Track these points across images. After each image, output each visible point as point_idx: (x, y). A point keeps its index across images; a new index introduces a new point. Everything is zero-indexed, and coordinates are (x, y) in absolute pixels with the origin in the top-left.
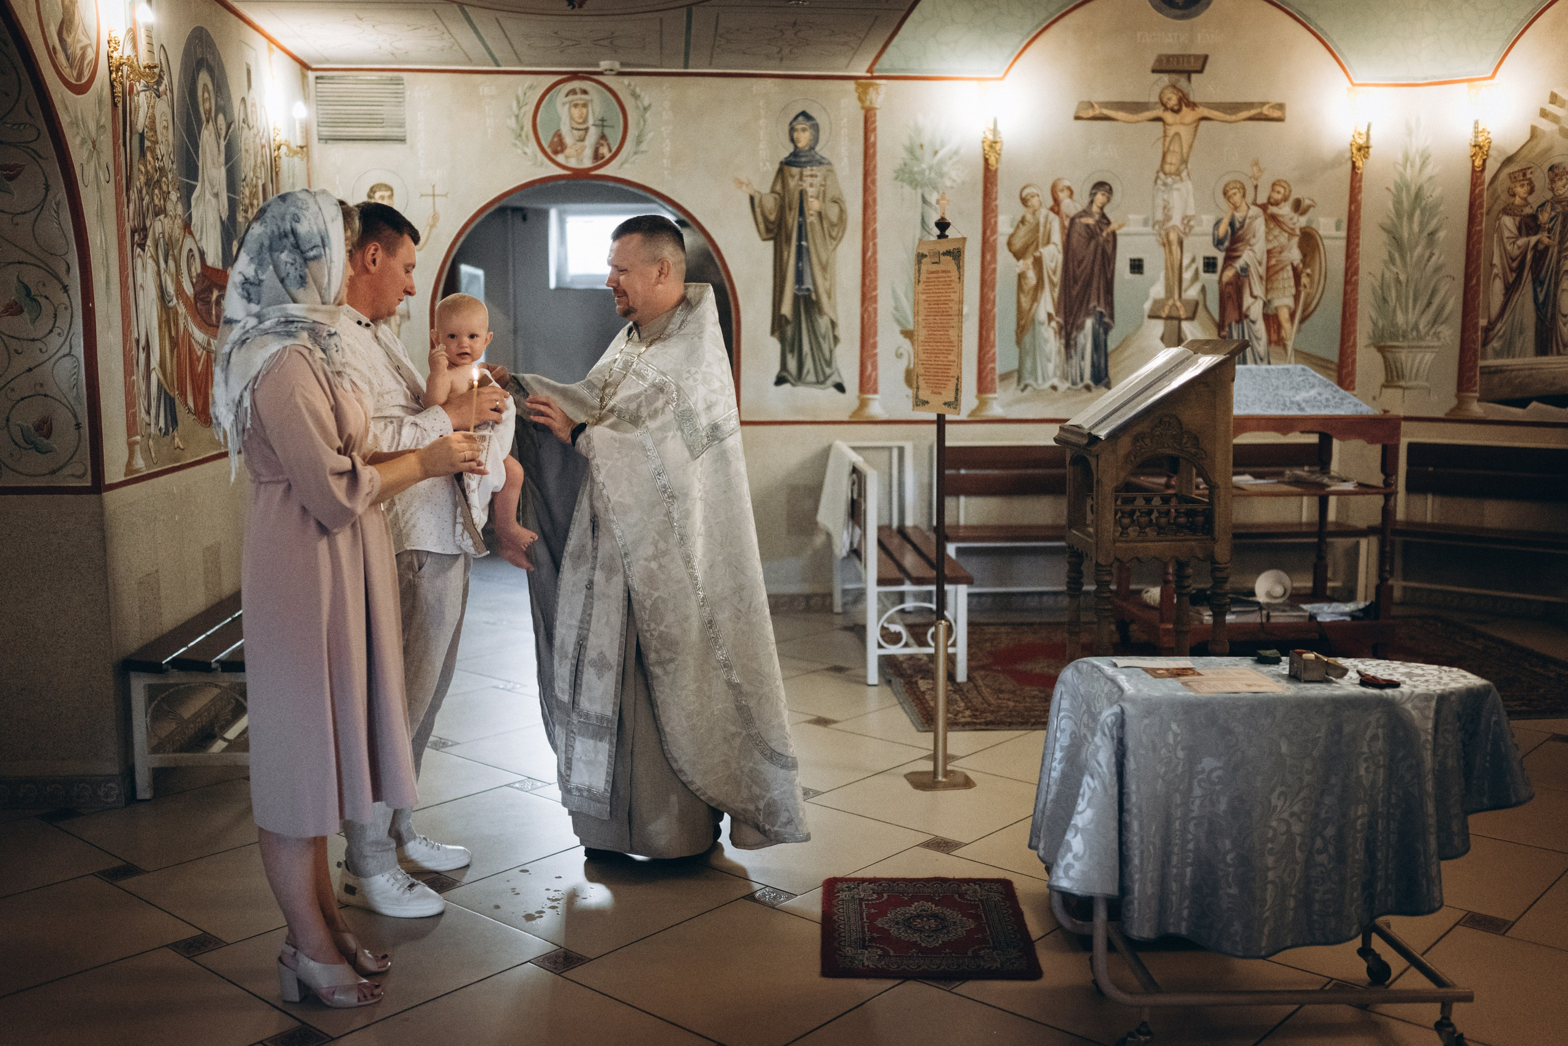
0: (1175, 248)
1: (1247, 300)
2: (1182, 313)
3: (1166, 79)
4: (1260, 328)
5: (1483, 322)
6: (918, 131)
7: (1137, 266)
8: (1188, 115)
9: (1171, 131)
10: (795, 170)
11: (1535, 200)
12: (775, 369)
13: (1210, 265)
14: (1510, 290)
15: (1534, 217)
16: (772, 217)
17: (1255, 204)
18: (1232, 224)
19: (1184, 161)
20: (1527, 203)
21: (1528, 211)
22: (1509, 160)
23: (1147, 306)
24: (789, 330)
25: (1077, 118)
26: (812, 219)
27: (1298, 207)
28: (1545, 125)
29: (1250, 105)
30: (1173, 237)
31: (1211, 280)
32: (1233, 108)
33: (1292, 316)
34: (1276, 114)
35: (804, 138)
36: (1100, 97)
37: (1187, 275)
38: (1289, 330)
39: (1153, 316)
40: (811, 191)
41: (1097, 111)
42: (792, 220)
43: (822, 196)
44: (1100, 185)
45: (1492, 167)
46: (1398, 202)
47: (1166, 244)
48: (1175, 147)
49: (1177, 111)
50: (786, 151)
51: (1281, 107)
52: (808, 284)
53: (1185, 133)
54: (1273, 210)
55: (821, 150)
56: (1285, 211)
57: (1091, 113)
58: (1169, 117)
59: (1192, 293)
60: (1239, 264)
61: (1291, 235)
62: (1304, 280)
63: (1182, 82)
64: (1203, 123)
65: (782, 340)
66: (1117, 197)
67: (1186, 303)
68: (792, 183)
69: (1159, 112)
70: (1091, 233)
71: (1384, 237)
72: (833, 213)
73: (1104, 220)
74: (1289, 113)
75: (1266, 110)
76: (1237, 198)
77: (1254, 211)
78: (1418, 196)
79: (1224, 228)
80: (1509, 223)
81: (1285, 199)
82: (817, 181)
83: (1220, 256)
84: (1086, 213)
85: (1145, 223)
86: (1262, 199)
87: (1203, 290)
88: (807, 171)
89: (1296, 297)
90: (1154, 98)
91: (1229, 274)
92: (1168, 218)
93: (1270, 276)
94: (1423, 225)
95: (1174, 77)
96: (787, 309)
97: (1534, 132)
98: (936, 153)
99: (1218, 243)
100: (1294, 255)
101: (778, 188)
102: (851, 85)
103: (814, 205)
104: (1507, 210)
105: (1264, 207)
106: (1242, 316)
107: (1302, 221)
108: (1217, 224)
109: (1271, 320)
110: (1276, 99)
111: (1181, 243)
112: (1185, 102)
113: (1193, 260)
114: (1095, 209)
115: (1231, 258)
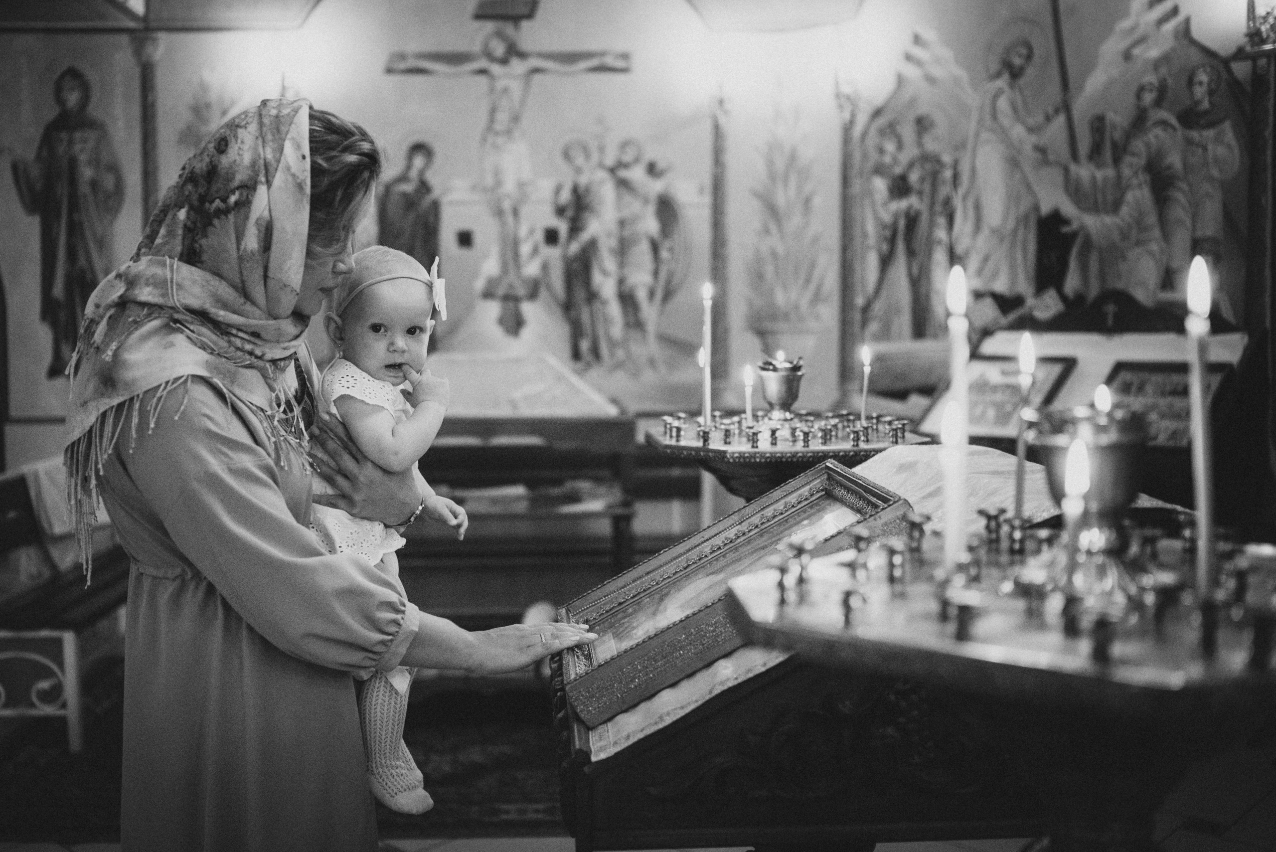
0: (510, 219)
1: (597, 278)
2: (521, 291)
3: (489, 26)
4: (614, 310)
5: (860, 301)
6: (204, 88)
7: (465, 239)
8: (518, 67)
9: (500, 84)
10: (64, 135)
11: (905, 158)
12: (47, 358)
13: (551, 237)
14: (886, 262)
15: (903, 178)
16: (39, 186)
17: (601, 165)
18: (575, 190)
19: (516, 119)
20: (895, 160)
21: (898, 170)
22: (877, 113)
23: (480, 285)
24: (62, 315)
25: (389, 71)
26: (84, 189)
27: (652, 170)
28: (912, 72)
29: (588, 55)
30: (507, 205)
31: (554, 254)
32: (570, 58)
33: (652, 294)
34: (620, 64)
35: (73, 98)
36: (413, 46)
37: (525, 249)
38: (649, 312)
39: (488, 295)
40: (83, 158)
41: (411, 63)
42: (62, 191)
43: (95, 162)
44: (419, 148)
45: (862, 120)
46: (770, 163)
47: (499, 213)
48: (504, 103)
49: (504, 61)
50: (51, 113)
51: (625, 56)
52: (82, 262)
53: (516, 87)
54: (623, 173)
55: (94, 111)
56: (637, 174)
57: (402, 66)
58: (496, 69)
59: (532, 269)
60: (585, 236)
61: (646, 201)
62: (664, 254)
63: (509, 29)
64: (537, 77)
65: (54, 325)
66: (438, 160)
67: (525, 281)
68: (61, 149)
69: (483, 63)
70: (410, 203)
71: (756, 204)
72: (109, 182)
73: (424, 187)
74: (637, 62)
75: (609, 61)
76: (580, 160)
77: (602, 175)
78: (793, 158)
79: (566, 196)
80: (880, 185)
81: (637, 160)
82: (91, 144)
83: (563, 227)
84: (403, 178)
85: (474, 188)
86: (610, 161)
87: (545, 267)
88: (78, 135)
89: (656, 273)
90: (477, 48)
91: (574, 248)
92: (498, 183)
93: (623, 249)
94: (800, 188)
95: (499, 24)
96: (58, 290)
97: (901, 81)
98: (224, 113)
99: (560, 211)
100: (651, 225)
101: (45, 153)
102: (124, 39)
103: (87, 173)
104: (879, 170)
105: (612, 171)
106: (592, 296)
107: (656, 187)
108: (558, 190)
109: (627, 299)
110: (620, 46)
111: (516, 212)
112: (514, 51)
113: (532, 232)
114: (414, 174)
115: (575, 229)
